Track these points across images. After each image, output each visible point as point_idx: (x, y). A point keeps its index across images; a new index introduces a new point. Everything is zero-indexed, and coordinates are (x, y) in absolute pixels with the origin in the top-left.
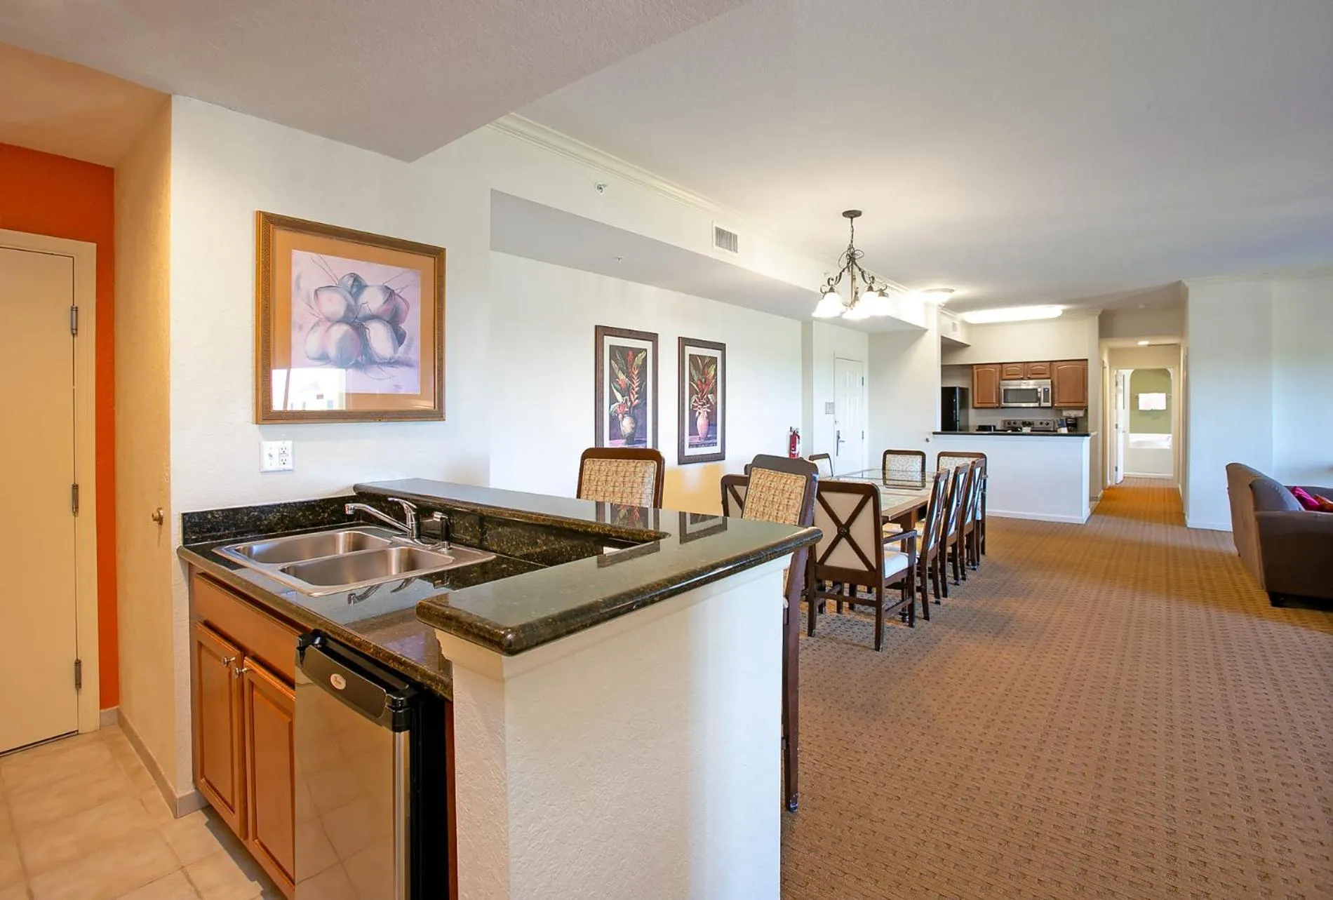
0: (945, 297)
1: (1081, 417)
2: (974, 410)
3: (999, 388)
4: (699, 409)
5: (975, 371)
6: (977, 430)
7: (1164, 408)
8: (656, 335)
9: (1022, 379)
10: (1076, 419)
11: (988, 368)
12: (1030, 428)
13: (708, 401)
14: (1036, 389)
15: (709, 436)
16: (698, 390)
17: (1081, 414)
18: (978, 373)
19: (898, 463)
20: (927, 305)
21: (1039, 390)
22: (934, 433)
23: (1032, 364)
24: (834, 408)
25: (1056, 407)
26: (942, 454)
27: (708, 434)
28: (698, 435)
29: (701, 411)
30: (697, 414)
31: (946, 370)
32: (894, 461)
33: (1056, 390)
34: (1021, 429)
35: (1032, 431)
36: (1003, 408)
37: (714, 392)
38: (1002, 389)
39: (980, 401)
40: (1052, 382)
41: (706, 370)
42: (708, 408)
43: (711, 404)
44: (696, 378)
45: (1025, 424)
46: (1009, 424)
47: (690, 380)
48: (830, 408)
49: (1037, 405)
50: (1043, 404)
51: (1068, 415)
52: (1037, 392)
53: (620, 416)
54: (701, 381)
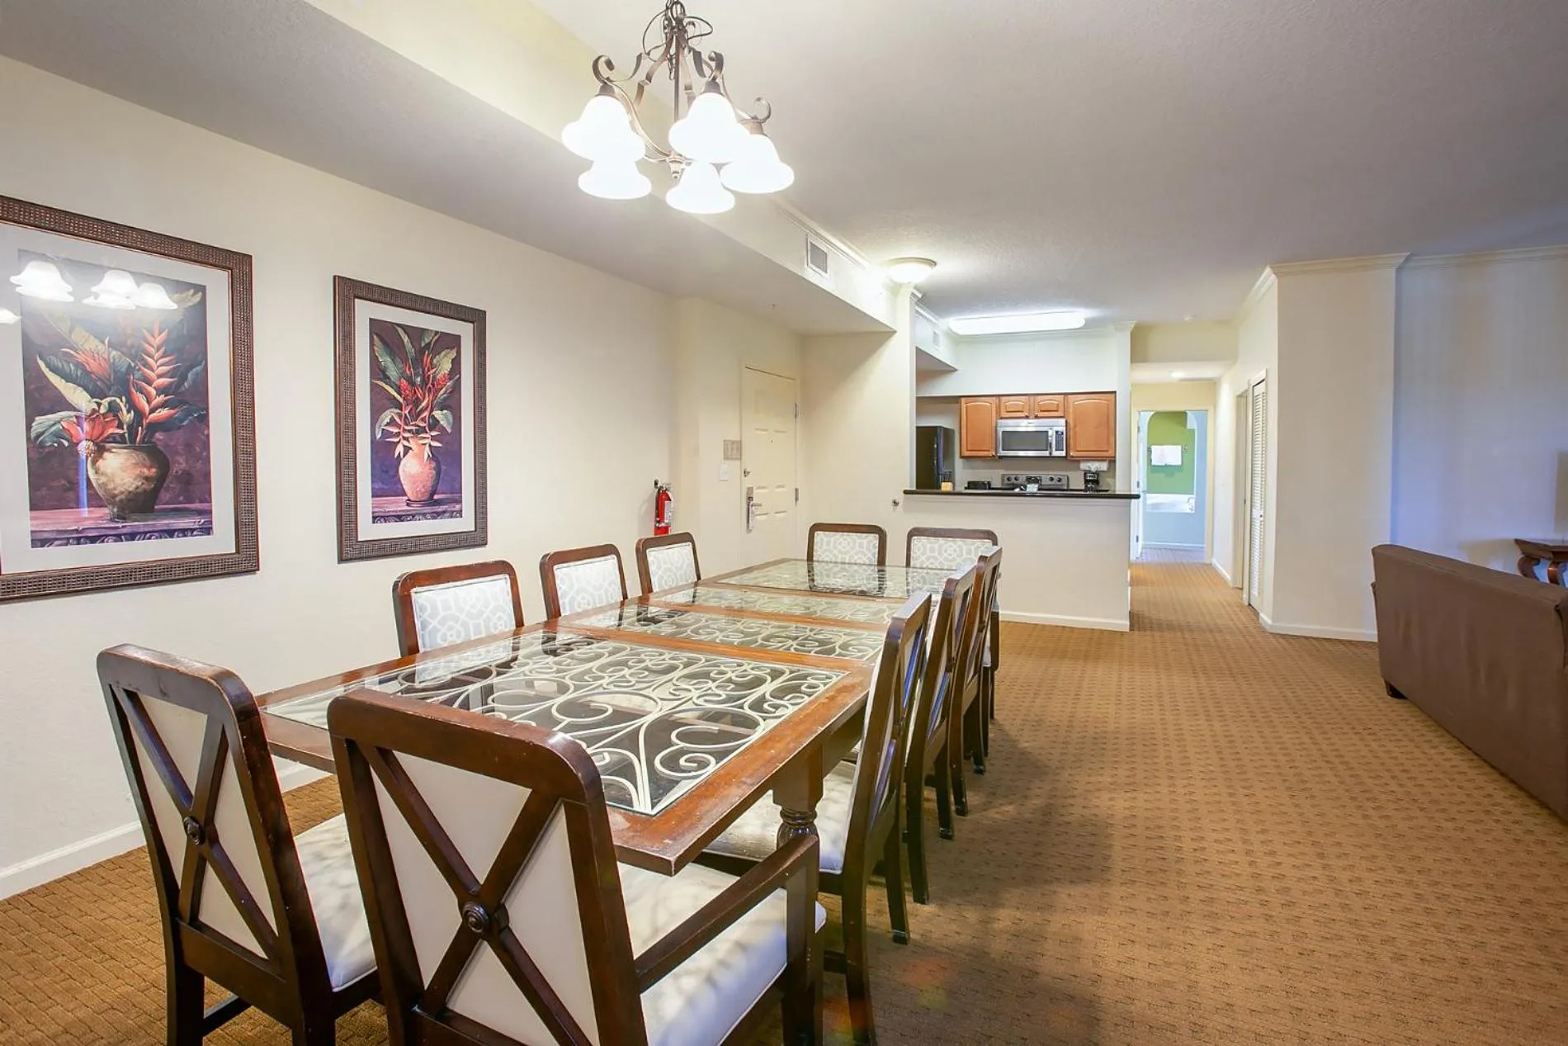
0: (920, 275)
1: (1103, 471)
2: (961, 460)
3: (996, 430)
4: (406, 439)
5: (964, 406)
6: (966, 488)
7: (1179, 463)
8: (247, 259)
9: (1027, 417)
10: (1097, 473)
11: (981, 403)
12: (1037, 486)
13: (434, 424)
14: (1047, 432)
15: (436, 497)
16: (401, 400)
17: (1104, 466)
18: (967, 407)
19: (835, 548)
20: (895, 289)
21: (1050, 433)
22: (906, 492)
23: (1040, 397)
24: (740, 449)
25: (1072, 457)
26: (915, 532)
27: (433, 493)
28: (404, 494)
29: (412, 444)
30: (400, 449)
31: (924, 404)
32: (828, 543)
33: (1072, 433)
34: (1025, 487)
35: (1039, 489)
36: (1001, 457)
37: (452, 404)
38: (1000, 430)
39: (969, 448)
40: (1066, 422)
41: (426, 359)
42: (433, 438)
43: (443, 429)
44: (393, 373)
45: (1030, 480)
46: (1009, 479)
47: (373, 375)
48: (734, 450)
49: (1046, 453)
50: (1056, 453)
51: (1088, 469)
52: (1047, 436)
53: (84, 447)
54: (412, 383)
